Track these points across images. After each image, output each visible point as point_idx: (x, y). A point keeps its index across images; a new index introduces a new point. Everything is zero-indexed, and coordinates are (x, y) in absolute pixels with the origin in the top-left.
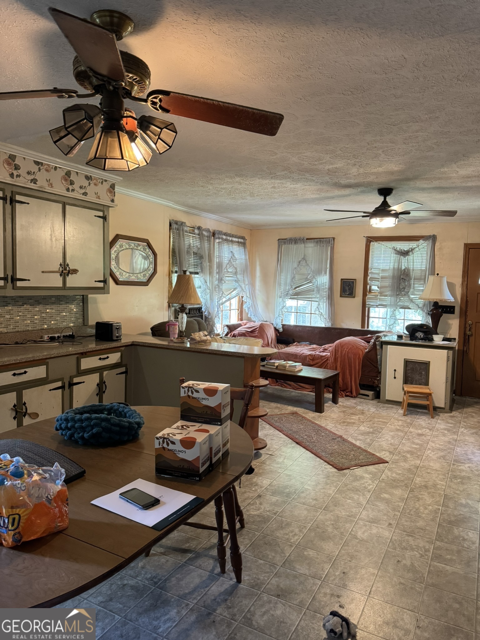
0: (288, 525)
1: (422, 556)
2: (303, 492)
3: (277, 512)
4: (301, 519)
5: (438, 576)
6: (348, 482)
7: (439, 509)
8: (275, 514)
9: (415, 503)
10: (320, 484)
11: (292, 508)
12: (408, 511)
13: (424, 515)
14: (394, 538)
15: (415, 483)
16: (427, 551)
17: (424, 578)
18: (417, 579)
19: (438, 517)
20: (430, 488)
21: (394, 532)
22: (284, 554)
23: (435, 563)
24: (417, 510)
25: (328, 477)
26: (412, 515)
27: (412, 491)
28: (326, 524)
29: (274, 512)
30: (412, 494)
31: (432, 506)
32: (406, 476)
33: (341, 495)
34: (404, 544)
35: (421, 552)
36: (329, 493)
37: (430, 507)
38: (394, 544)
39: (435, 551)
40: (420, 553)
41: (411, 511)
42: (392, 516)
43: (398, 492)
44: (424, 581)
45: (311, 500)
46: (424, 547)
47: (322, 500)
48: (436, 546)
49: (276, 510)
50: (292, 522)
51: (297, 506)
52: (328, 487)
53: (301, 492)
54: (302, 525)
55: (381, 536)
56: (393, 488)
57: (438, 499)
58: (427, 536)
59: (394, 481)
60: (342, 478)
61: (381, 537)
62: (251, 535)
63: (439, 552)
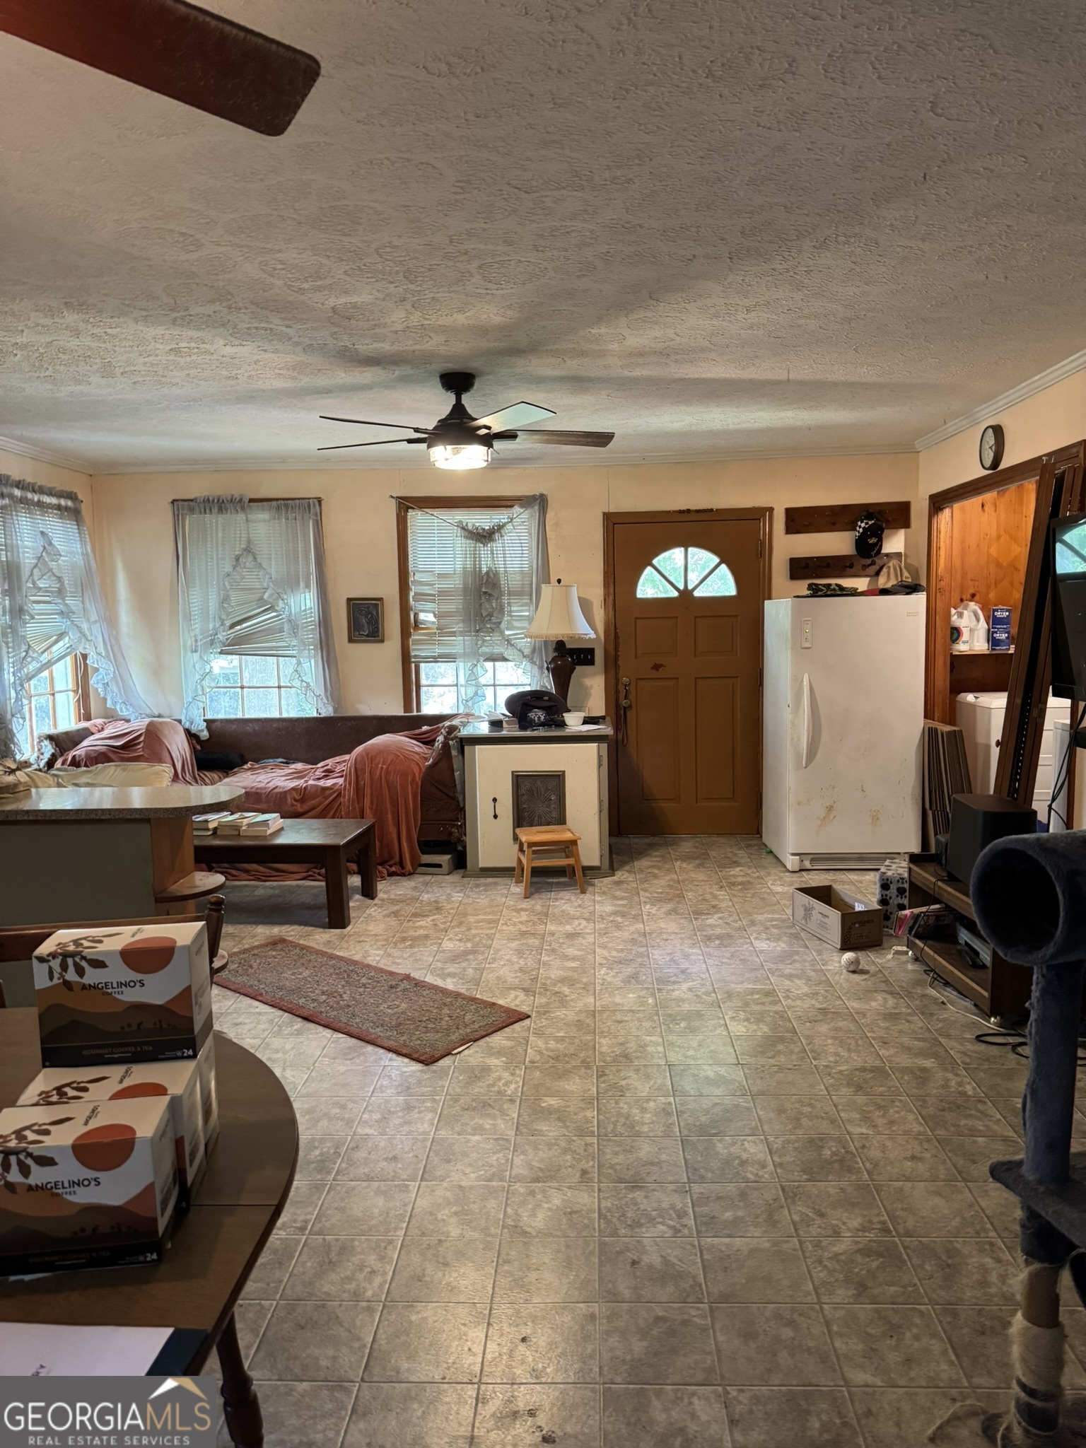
0: (345, 1250)
1: (676, 1232)
2: (357, 1147)
3: (306, 1222)
4: (373, 1222)
5: (725, 1270)
6: (458, 1090)
7: (670, 1104)
8: (302, 1229)
9: (617, 1103)
10: (393, 1113)
11: (342, 1199)
12: (610, 1128)
13: (646, 1129)
14: (604, 1204)
15: (601, 1053)
16: (681, 1214)
17: (700, 1285)
18: (688, 1296)
19: (673, 1124)
20: (637, 1058)
21: (599, 1190)
22: (359, 1339)
23: (709, 1240)
24: (627, 1118)
25: (408, 1088)
26: (621, 1135)
27: (601, 1074)
28: (439, 1217)
29: (298, 1225)
30: (603, 1082)
31: (655, 1101)
32: (577, 1041)
33: (453, 1128)
34: (629, 1215)
35: (671, 1223)
36: (421, 1130)
37: (652, 1104)
38: (609, 1222)
39: (697, 1209)
40: (670, 1227)
41: (615, 1124)
42: (582, 1152)
43: (573, 1085)
44: (702, 1294)
45: (385, 1163)
46: (672, 1207)
47: (411, 1155)
48: (695, 1197)
49: (302, 1218)
50: (353, 1240)
51: (353, 1189)
52: (415, 1115)
53: (353, 1149)
54: (383, 1241)
55: (575, 1209)
56: (560, 1078)
57: (659, 1081)
58: (670, 1178)
59: (557, 1058)
60: (440, 1083)
61: (576, 1212)
62: (251, 1315)
63: (705, 1210)
